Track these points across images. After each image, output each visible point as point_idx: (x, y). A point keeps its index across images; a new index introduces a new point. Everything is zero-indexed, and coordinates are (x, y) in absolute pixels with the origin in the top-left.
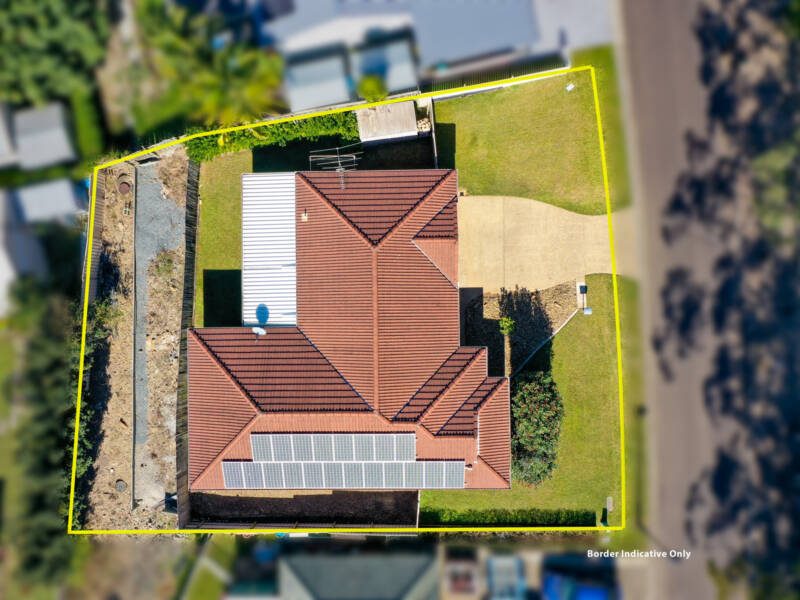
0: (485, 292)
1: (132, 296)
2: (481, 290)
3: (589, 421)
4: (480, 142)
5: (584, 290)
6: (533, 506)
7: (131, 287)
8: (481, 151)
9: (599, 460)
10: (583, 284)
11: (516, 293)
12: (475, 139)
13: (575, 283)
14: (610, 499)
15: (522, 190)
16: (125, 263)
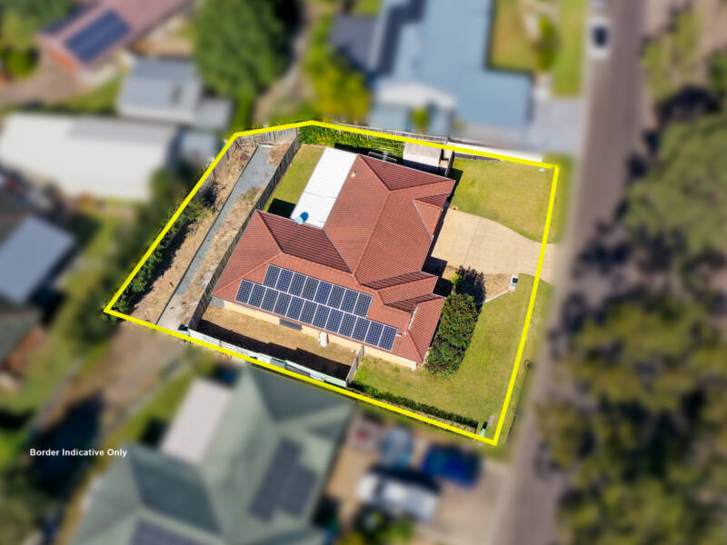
0: (448, 264)
1: (217, 213)
2: (446, 262)
3: (493, 361)
4: (476, 185)
5: (515, 281)
6: (434, 405)
7: (220, 208)
8: (475, 190)
9: (492, 389)
10: (516, 277)
11: (468, 271)
12: (473, 182)
13: (511, 275)
14: (492, 417)
15: (494, 217)
16: (222, 195)
